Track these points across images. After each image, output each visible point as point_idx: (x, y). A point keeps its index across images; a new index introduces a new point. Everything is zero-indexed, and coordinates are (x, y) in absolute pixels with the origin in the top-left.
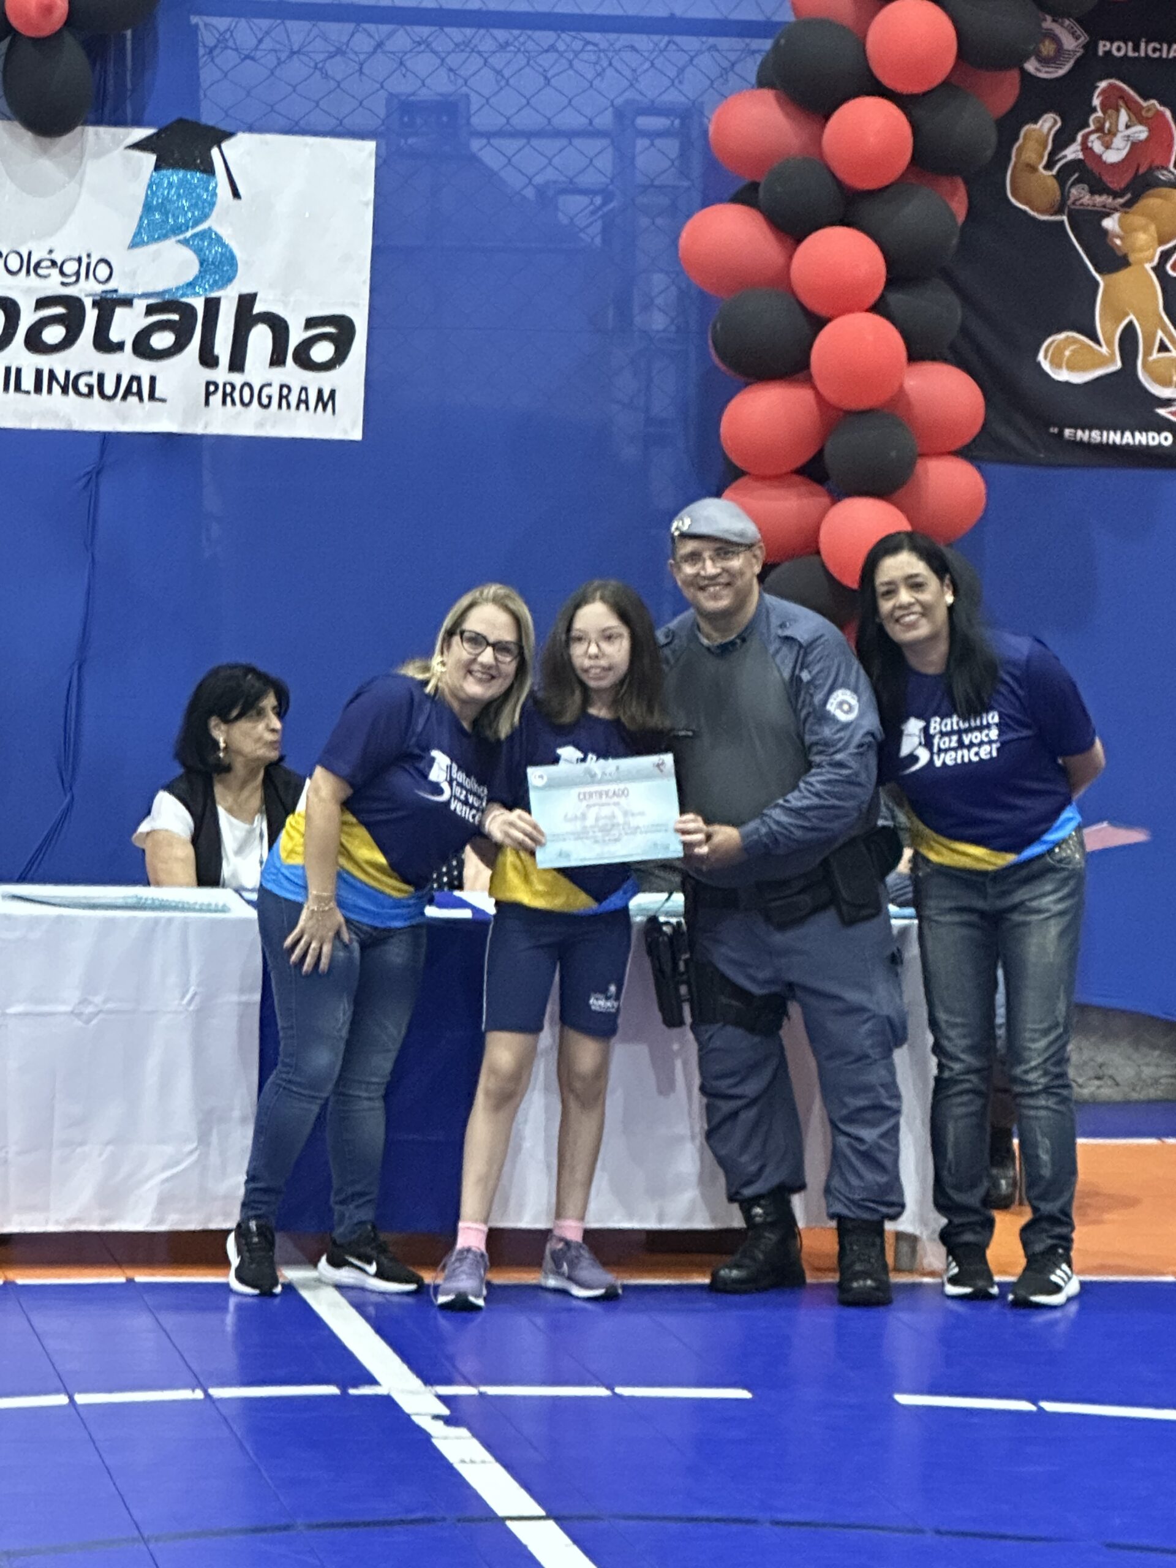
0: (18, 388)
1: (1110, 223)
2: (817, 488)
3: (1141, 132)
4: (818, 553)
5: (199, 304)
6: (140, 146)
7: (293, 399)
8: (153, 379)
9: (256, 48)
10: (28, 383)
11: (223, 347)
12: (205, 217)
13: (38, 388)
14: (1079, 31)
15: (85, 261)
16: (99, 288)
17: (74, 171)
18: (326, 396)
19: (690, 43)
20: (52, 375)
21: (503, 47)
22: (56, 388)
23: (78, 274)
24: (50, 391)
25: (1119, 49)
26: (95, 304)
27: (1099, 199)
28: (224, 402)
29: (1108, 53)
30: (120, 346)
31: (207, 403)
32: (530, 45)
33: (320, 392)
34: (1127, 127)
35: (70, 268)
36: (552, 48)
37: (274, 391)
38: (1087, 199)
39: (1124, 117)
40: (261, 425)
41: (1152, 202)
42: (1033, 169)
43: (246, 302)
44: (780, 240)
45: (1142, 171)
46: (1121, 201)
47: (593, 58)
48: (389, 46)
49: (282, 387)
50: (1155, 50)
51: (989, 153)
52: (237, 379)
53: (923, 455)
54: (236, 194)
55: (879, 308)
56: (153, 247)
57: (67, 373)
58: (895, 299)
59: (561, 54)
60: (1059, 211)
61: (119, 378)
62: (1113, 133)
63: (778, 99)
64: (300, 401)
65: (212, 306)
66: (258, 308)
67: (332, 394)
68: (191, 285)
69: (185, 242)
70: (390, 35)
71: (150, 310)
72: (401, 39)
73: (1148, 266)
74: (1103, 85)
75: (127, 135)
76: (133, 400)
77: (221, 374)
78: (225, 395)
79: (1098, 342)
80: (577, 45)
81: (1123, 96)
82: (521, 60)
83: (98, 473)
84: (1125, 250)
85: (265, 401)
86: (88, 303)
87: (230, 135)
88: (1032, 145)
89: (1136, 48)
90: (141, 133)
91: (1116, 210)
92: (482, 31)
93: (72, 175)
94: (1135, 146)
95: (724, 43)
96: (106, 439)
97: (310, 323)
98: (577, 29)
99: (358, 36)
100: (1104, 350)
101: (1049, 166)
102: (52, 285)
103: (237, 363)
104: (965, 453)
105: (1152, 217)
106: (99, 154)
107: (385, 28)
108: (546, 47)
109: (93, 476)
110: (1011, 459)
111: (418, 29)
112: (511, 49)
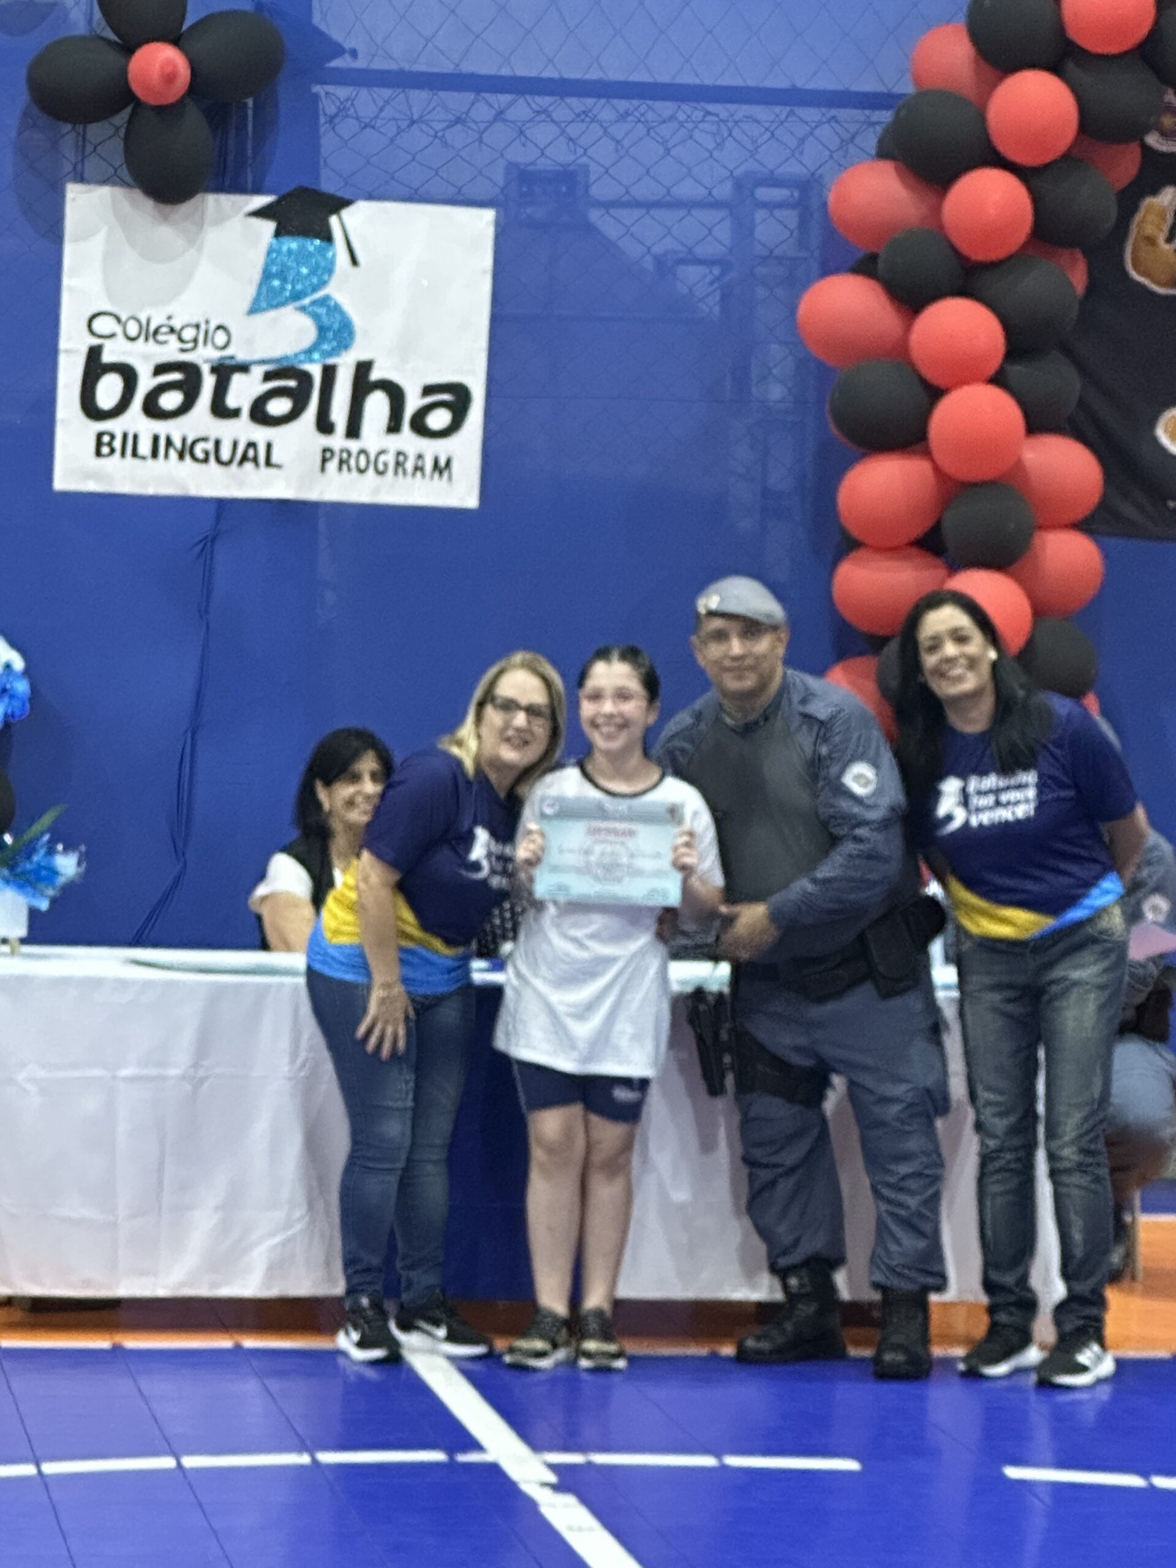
0: (135, 454)
2: (933, 560)
5: (315, 371)
6: (260, 213)
7: (409, 466)
8: (269, 446)
9: (377, 117)
10: (145, 448)
11: (339, 414)
12: (323, 283)
13: (155, 454)
15: (203, 327)
16: (216, 355)
17: (193, 240)
18: (442, 463)
19: (811, 114)
20: (169, 443)
21: (624, 116)
22: (173, 454)
23: (195, 341)
24: (166, 455)
26: (214, 370)
28: (340, 469)
30: (235, 413)
31: (323, 469)
32: (650, 116)
33: (436, 458)
35: (189, 334)
36: (672, 118)
37: (390, 458)
40: (376, 491)
42: (1154, 242)
43: (363, 368)
44: (898, 310)
47: (714, 128)
48: (510, 114)
49: (399, 453)
51: (1109, 225)
52: (354, 445)
53: (1041, 528)
54: (354, 261)
55: (998, 380)
56: (272, 314)
57: (184, 440)
58: (1016, 370)
59: (682, 125)
61: (235, 445)
63: (897, 169)
64: (416, 468)
65: (329, 373)
66: (375, 375)
67: (449, 459)
68: (309, 352)
69: (303, 309)
70: (511, 104)
71: (268, 377)
72: (521, 109)
75: (246, 204)
76: (249, 466)
77: (338, 440)
78: (341, 461)
80: (698, 115)
82: (641, 129)
83: (214, 539)
85: (381, 467)
86: (205, 369)
87: (347, 203)
88: (1151, 218)
90: (260, 201)
92: (603, 101)
93: (192, 244)
95: (844, 114)
96: (222, 506)
97: (428, 390)
98: (698, 100)
99: (478, 105)
101: (1169, 239)
102: (171, 352)
103: (353, 431)
104: (1085, 526)
106: (220, 220)
107: (505, 98)
108: (666, 117)
109: (209, 542)
110: (1130, 530)
111: (539, 99)
112: (630, 118)
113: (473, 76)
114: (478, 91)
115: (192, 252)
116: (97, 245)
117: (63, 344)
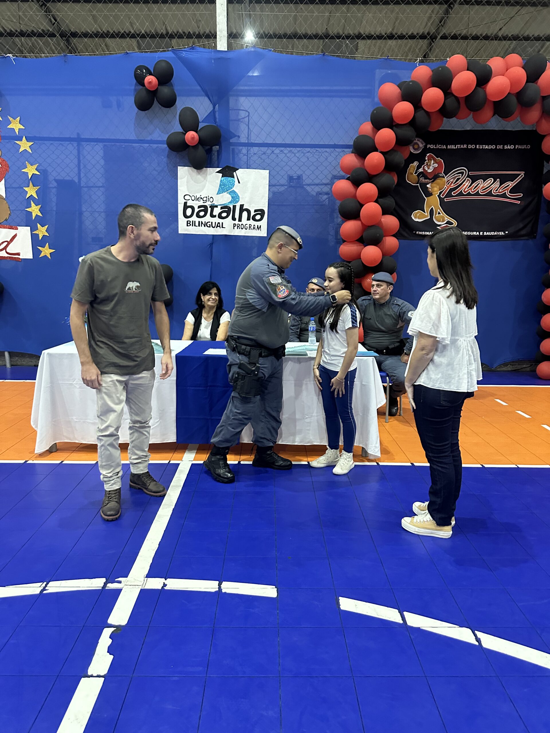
0: (195, 226)
1: (428, 186)
2: (361, 244)
3: (436, 165)
4: (361, 259)
5: (232, 207)
7: (252, 227)
8: (222, 223)
9: (247, 153)
10: (197, 224)
11: (237, 216)
12: (233, 187)
13: (199, 226)
14: (423, 142)
15: (208, 197)
16: (211, 203)
18: (259, 227)
20: (202, 223)
22: (203, 225)
23: (206, 200)
25: (432, 146)
26: (210, 207)
27: (426, 180)
29: (429, 147)
30: (215, 216)
31: (234, 228)
32: (305, 152)
33: (258, 226)
34: (433, 164)
37: (248, 226)
38: (423, 180)
39: (432, 162)
41: (438, 181)
42: (412, 174)
43: (242, 206)
44: (354, 187)
45: (436, 174)
46: (431, 181)
47: (318, 154)
48: (275, 152)
49: (250, 225)
50: (440, 147)
51: (403, 165)
52: (240, 223)
53: (385, 236)
54: (239, 182)
55: (376, 201)
56: (222, 194)
57: (205, 222)
58: (379, 200)
59: (311, 153)
60: (417, 183)
61: (215, 223)
62: (430, 165)
63: (355, 155)
64: (254, 228)
65: (234, 207)
66: (244, 208)
67: (260, 226)
68: (230, 202)
69: (228, 193)
70: (275, 150)
71: (221, 208)
72: (277, 151)
73: (436, 195)
74: (428, 154)
75: (216, 170)
76: (218, 228)
77: (237, 222)
78: (238, 227)
79: (425, 212)
80: (315, 151)
81: (433, 157)
82: (303, 154)
83: (212, 244)
84: (432, 192)
85: (246, 228)
86: (209, 207)
87: (238, 169)
88: (412, 168)
89: (436, 146)
90: (219, 169)
91: (430, 183)
92: (294, 149)
93: (205, 179)
94: (435, 169)
96: (213, 236)
97: (255, 211)
98: (315, 148)
99: (268, 150)
100: (426, 214)
101: (415, 173)
102: (201, 203)
103: (240, 220)
104: (394, 236)
105: (438, 184)
106: (210, 174)
107: (274, 148)
108: (308, 151)
109: (211, 244)
110: (405, 238)
111: (281, 148)
112: (300, 152)
113: (267, 143)
114: (268, 147)
115: (205, 181)
116: (185, 180)
117: (179, 202)
